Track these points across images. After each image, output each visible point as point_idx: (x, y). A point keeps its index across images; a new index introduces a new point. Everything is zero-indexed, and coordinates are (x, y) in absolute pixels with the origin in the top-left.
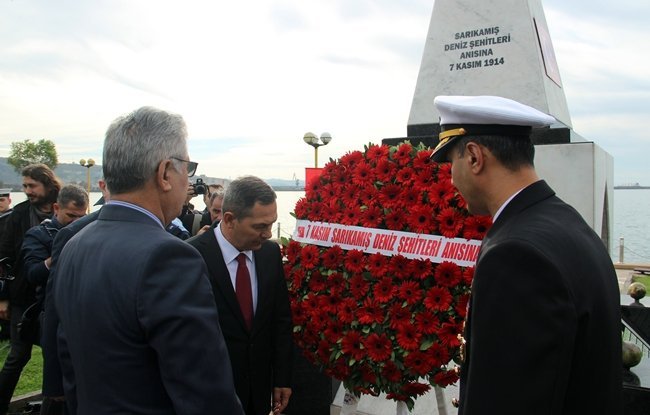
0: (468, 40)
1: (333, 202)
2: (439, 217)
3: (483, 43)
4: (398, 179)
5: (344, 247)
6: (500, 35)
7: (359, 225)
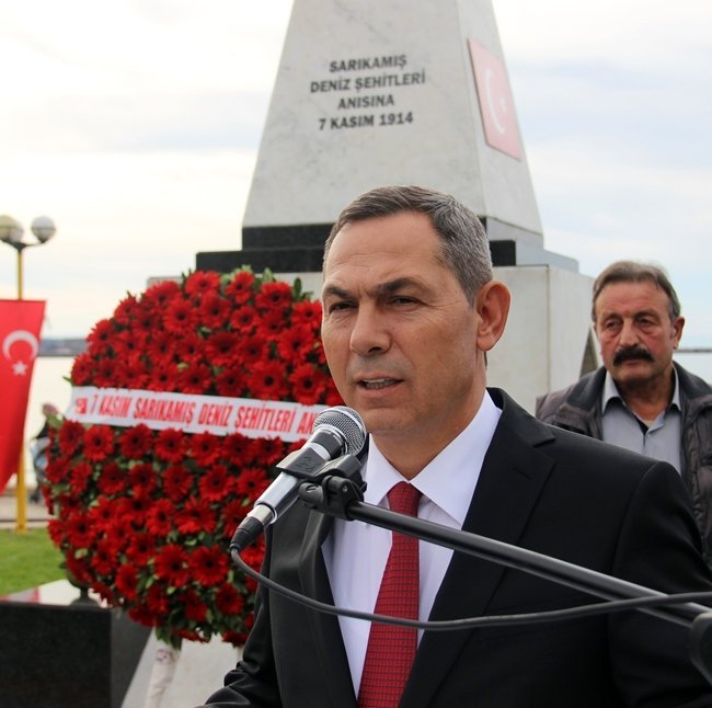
0: (353, 75)
1: (134, 358)
2: (293, 378)
3: (378, 82)
4: (233, 324)
5: (155, 424)
6: (408, 69)
7: (176, 390)
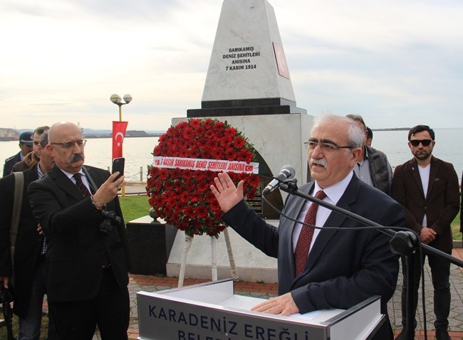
0: (237, 53)
1: (174, 148)
2: (226, 152)
3: (245, 55)
4: (206, 135)
5: (181, 168)
6: (254, 51)
7: (188, 157)
